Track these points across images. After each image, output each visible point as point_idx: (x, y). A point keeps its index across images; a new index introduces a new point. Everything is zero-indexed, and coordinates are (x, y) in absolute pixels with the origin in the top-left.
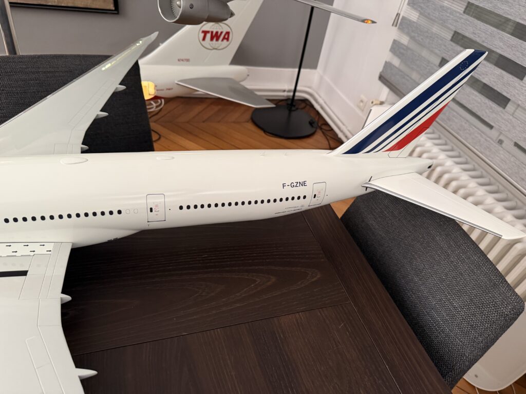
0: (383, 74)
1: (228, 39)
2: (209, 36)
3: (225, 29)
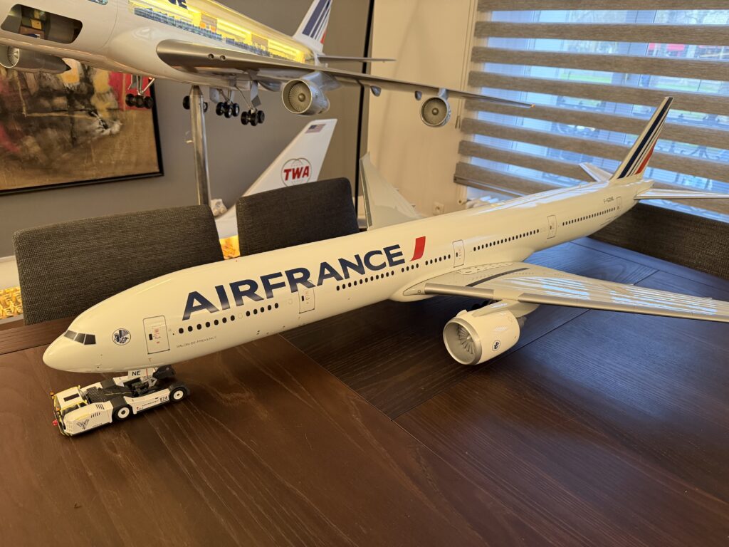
0: (457, 176)
1: (307, 174)
2: (291, 174)
3: (305, 164)
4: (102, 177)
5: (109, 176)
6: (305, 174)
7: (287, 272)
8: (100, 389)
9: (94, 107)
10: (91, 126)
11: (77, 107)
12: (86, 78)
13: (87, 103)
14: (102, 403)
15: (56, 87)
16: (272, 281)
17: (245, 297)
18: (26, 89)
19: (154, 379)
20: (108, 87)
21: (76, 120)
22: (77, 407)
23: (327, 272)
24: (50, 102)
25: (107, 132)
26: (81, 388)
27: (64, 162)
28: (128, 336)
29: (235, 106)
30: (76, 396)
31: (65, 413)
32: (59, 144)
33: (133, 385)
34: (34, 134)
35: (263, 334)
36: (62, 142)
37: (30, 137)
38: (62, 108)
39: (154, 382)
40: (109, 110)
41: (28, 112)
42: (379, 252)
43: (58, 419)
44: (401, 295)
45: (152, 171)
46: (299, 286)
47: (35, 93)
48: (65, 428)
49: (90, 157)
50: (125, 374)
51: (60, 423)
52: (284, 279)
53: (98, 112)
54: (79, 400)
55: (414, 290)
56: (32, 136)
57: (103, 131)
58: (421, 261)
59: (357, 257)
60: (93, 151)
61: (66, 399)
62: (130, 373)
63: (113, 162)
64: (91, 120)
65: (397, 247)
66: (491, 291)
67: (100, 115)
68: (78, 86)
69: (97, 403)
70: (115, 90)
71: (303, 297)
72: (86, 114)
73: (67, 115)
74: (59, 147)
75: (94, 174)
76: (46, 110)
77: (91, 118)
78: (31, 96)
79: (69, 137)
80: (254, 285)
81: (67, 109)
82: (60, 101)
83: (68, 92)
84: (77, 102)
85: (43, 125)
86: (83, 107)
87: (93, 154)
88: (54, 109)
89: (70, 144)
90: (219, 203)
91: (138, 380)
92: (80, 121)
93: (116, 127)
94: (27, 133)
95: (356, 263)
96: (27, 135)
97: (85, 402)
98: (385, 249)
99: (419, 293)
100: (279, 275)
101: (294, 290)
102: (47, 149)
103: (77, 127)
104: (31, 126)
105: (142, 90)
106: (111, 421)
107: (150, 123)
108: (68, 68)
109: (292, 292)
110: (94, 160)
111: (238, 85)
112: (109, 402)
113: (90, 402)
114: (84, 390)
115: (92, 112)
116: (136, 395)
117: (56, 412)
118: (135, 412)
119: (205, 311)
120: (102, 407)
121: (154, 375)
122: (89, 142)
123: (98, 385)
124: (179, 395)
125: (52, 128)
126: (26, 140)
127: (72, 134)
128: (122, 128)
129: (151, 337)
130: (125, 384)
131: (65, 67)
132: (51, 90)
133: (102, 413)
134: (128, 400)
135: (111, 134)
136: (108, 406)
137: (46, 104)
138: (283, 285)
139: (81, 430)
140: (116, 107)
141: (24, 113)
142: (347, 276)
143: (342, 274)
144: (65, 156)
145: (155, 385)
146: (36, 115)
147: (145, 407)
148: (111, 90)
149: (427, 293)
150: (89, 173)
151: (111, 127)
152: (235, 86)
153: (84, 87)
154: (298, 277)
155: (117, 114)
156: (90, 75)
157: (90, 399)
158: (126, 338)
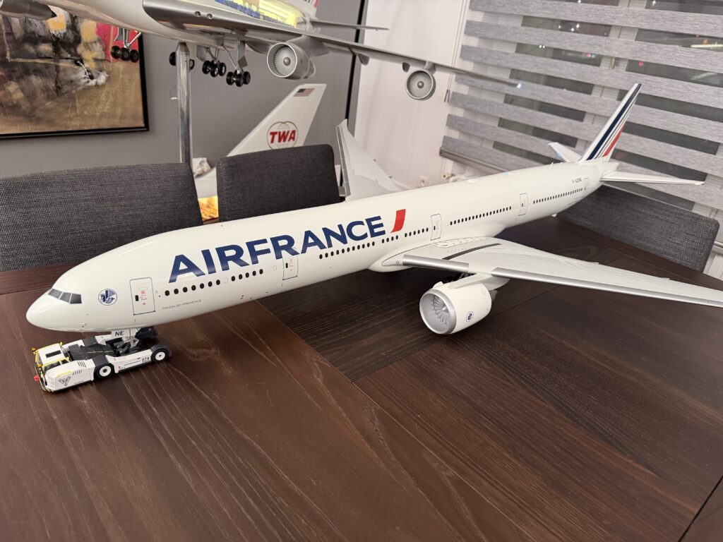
0: (443, 149)
1: (294, 139)
2: (277, 137)
3: (292, 128)
4: (86, 128)
5: (94, 127)
6: (291, 138)
7: (272, 239)
8: (81, 346)
9: (80, 56)
10: (76, 76)
11: (62, 55)
12: (73, 26)
13: (73, 51)
14: (84, 361)
15: (42, 33)
16: (258, 248)
17: (231, 262)
18: (10, 33)
19: (136, 339)
20: (96, 37)
21: (61, 69)
22: (58, 364)
23: (311, 240)
24: (35, 48)
25: (92, 82)
26: (63, 344)
27: (48, 111)
28: (113, 296)
29: (222, 65)
30: (58, 352)
31: (46, 369)
32: (43, 91)
33: (115, 344)
34: (18, 80)
35: (247, 299)
36: (46, 89)
37: (13, 83)
38: (47, 55)
39: (137, 342)
40: (96, 60)
41: (12, 57)
42: (361, 223)
43: (40, 375)
44: (379, 266)
45: (137, 125)
46: (284, 253)
47: (19, 38)
48: (46, 384)
49: (74, 107)
50: (109, 333)
51: (42, 379)
52: (269, 245)
53: (84, 62)
54: (61, 357)
55: (394, 260)
56: (15, 81)
57: (88, 82)
58: (400, 233)
59: (340, 227)
60: (77, 101)
61: (48, 356)
62: (114, 333)
63: (98, 114)
64: (77, 70)
65: (379, 218)
66: (467, 265)
67: (86, 65)
68: (65, 34)
69: (79, 361)
70: (103, 39)
71: (287, 264)
72: (72, 63)
73: (52, 63)
74: (43, 95)
75: (78, 124)
76: (31, 56)
77: (76, 67)
78: (15, 41)
79: (54, 85)
80: (239, 251)
81: (52, 56)
82: (46, 48)
83: (54, 39)
84: (62, 50)
85: (27, 71)
86: (69, 56)
87: (77, 104)
88: (39, 56)
89: (55, 93)
90: (203, 161)
91: (120, 340)
92: (65, 69)
93: (102, 79)
94: (11, 79)
95: (339, 232)
96: (10, 80)
97: (67, 359)
98: (367, 220)
99: (398, 264)
100: (264, 241)
101: (279, 256)
102: (31, 96)
103: (61, 75)
104: (14, 71)
105: (129, 42)
106: (92, 379)
107: (137, 76)
108: (54, 15)
109: (277, 258)
110: (78, 110)
111: (226, 44)
112: (91, 360)
113: (72, 359)
114: (66, 346)
115: (79, 61)
116: (118, 355)
117: (37, 368)
118: (116, 371)
119: (191, 274)
120: (84, 365)
121: (137, 336)
122: (74, 91)
123: (80, 343)
124: (161, 356)
125: (36, 75)
126: (9, 85)
127: (56, 82)
128: (108, 80)
129: (137, 298)
130: (107, 342)
131: (51, 14)
132: (37, 36)
133: (84, 370)
134: (110, 359)
135: (97, 85)
136: (90, 364)
137: (31, 49)
138: (267, 251)
139: (62, 386)
140: (103, 57)
141: (8, 57)
142: (330, 245)
143: (325, 242)
144: (49, 104)
145: (137, 345)
146: (20, 60)
147: (127, 367)
148: (99, 40)
149: (405, 264)
150: (73, 123)
151: (96, 78)
152: (222, 45)
153: (70, 35)
154: (282, 245)
155: (104, 65)
156: (78, 23)
157: (72, 356)
158: (113, 299)
